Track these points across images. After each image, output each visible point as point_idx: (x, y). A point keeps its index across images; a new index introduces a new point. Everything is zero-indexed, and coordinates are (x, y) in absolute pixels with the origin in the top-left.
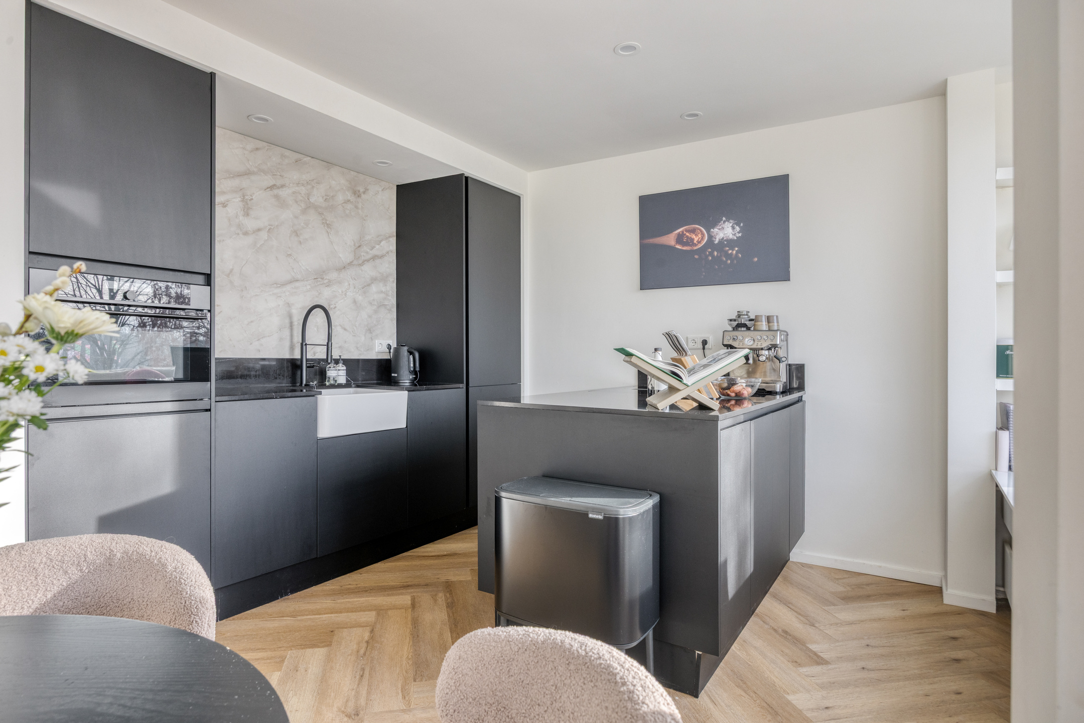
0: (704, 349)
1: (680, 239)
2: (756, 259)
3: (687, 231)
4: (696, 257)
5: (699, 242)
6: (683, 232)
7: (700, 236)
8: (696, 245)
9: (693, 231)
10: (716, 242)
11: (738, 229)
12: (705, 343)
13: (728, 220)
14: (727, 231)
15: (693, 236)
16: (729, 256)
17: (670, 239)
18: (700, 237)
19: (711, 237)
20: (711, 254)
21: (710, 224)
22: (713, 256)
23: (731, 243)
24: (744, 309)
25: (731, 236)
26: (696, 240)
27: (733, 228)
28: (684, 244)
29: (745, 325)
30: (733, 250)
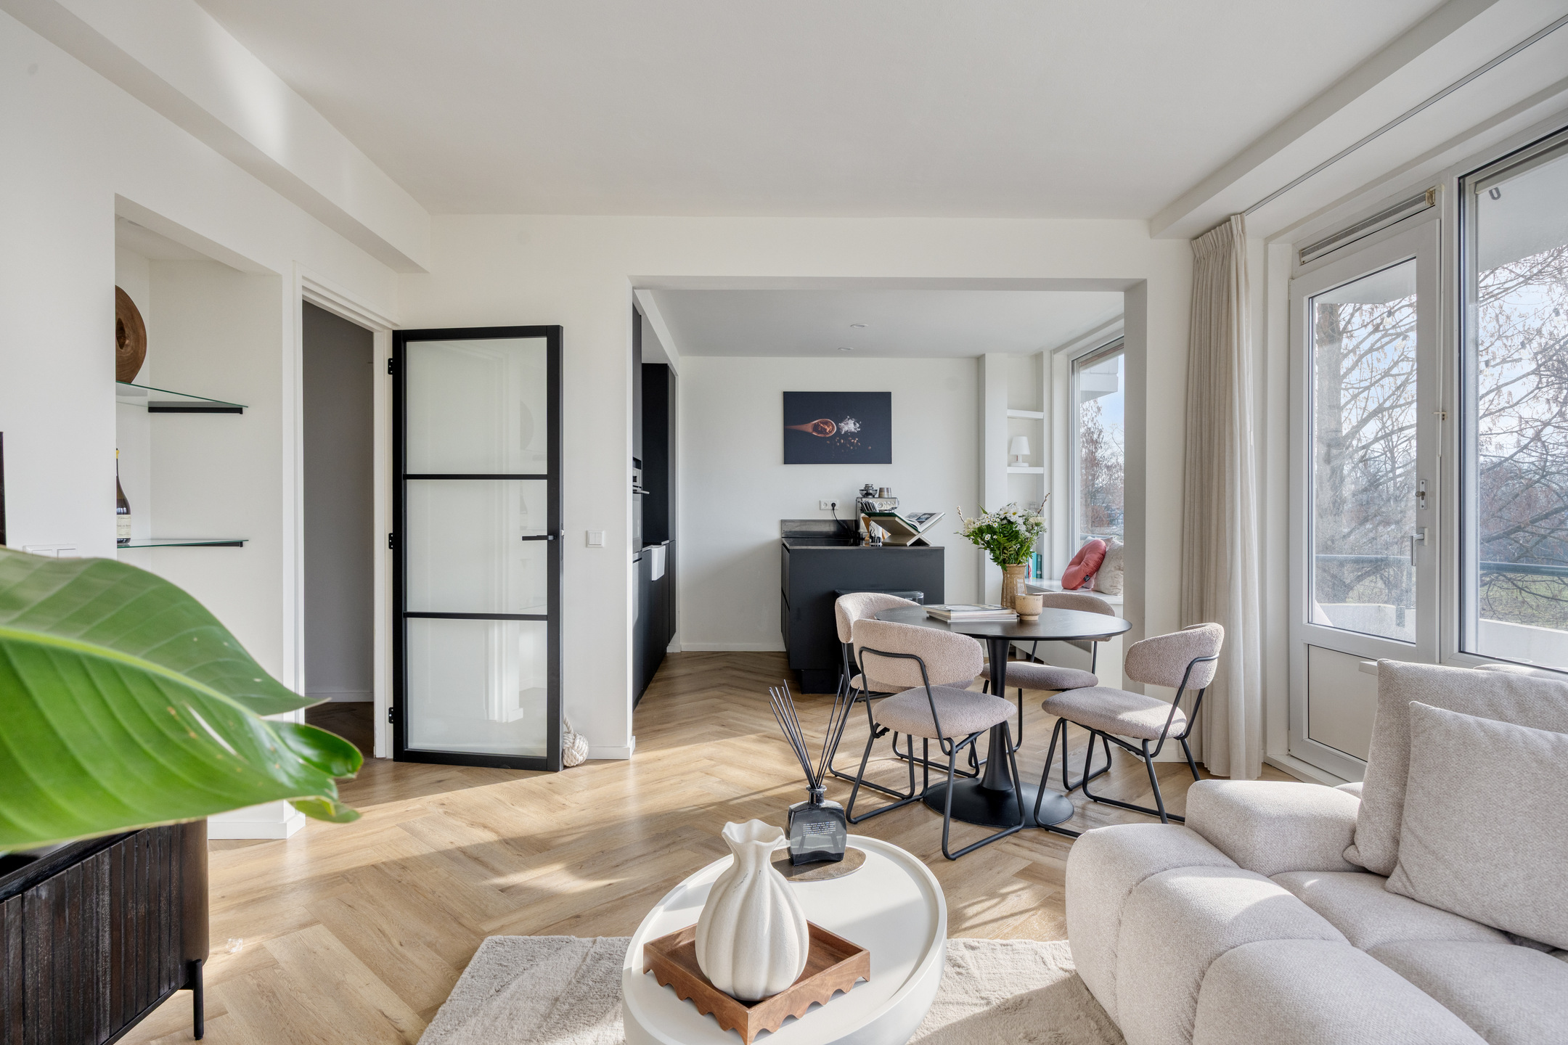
0: (833, 509)
1: (816, 428)
2: (870, 448)
3: (821, 422)
4: (828, 442)
5: (830, 432)
6: (818, 423)
7: (831, 427)
8: (828, 434)
9: (826, 423)
10: (843, 433)
11: (858, 425)
12: (833, 505)
13: (851, 418)
14: (850, 426)
15: (826, 427)
16: (852, 444)
17: (808, 428)
18: (831, 429)
19: (839, 429)
20: (839, 441)
21: (839, 420)
22: (840, 442)
23: (853, 435)
24: (870, 483)
25: (853, 430)
26: (828, 430)
27: (855, 424)
28: (819, 432)
29: (871, 494)
30: (855, 440)
